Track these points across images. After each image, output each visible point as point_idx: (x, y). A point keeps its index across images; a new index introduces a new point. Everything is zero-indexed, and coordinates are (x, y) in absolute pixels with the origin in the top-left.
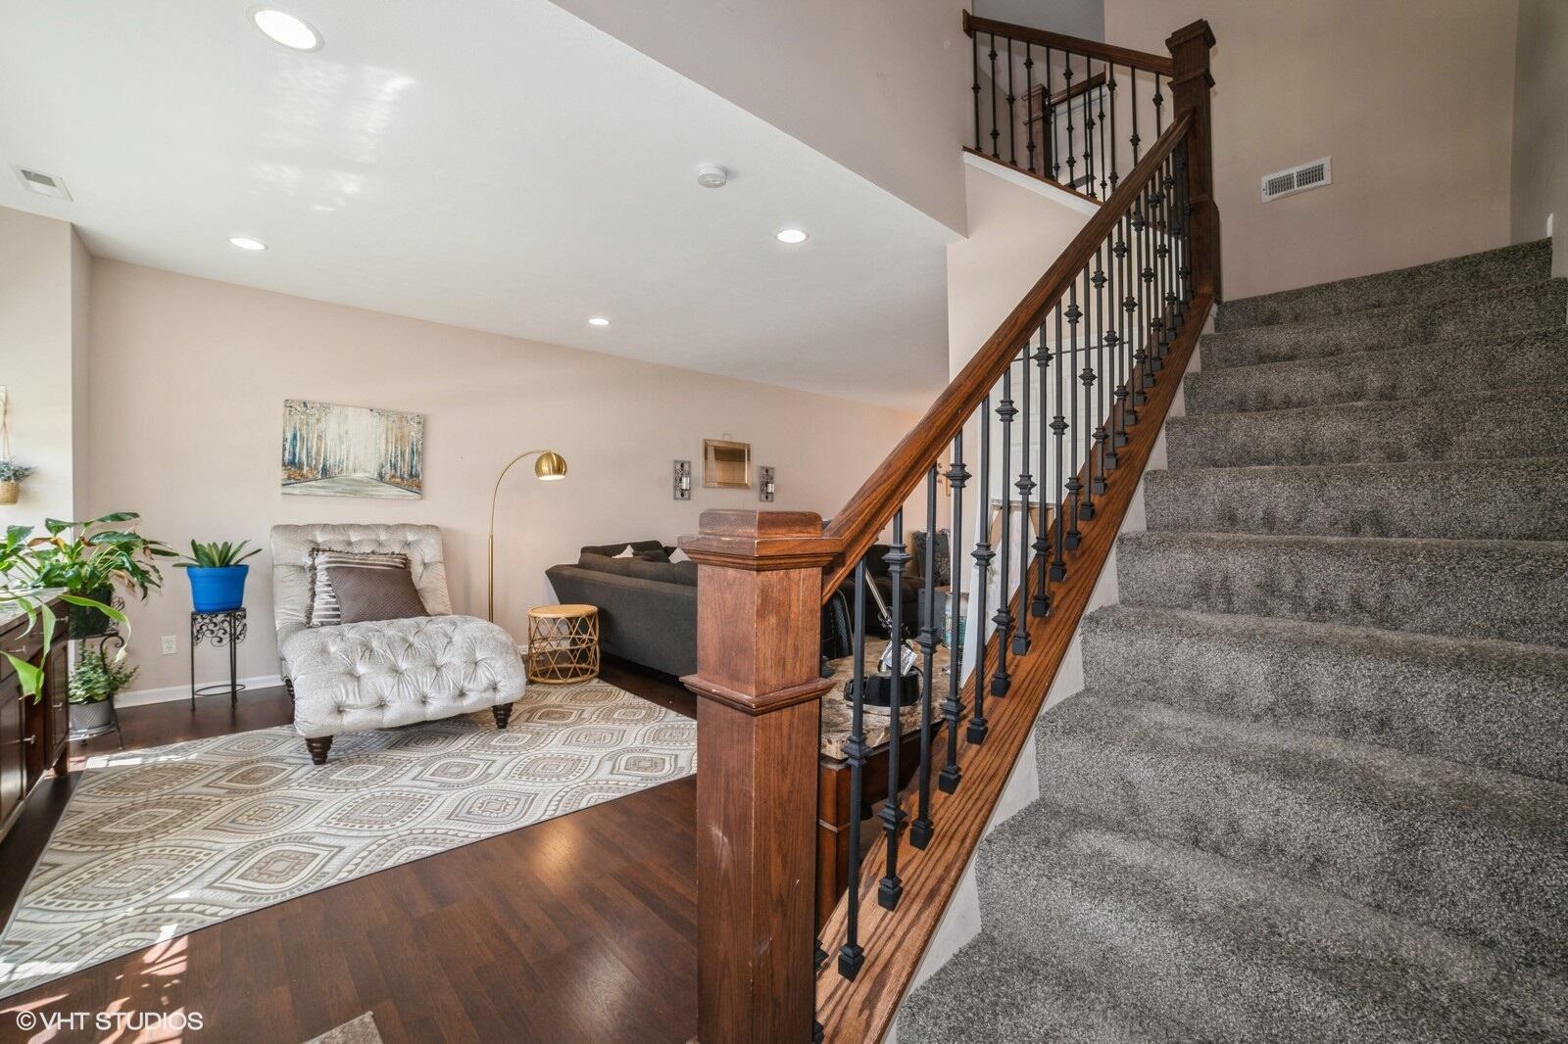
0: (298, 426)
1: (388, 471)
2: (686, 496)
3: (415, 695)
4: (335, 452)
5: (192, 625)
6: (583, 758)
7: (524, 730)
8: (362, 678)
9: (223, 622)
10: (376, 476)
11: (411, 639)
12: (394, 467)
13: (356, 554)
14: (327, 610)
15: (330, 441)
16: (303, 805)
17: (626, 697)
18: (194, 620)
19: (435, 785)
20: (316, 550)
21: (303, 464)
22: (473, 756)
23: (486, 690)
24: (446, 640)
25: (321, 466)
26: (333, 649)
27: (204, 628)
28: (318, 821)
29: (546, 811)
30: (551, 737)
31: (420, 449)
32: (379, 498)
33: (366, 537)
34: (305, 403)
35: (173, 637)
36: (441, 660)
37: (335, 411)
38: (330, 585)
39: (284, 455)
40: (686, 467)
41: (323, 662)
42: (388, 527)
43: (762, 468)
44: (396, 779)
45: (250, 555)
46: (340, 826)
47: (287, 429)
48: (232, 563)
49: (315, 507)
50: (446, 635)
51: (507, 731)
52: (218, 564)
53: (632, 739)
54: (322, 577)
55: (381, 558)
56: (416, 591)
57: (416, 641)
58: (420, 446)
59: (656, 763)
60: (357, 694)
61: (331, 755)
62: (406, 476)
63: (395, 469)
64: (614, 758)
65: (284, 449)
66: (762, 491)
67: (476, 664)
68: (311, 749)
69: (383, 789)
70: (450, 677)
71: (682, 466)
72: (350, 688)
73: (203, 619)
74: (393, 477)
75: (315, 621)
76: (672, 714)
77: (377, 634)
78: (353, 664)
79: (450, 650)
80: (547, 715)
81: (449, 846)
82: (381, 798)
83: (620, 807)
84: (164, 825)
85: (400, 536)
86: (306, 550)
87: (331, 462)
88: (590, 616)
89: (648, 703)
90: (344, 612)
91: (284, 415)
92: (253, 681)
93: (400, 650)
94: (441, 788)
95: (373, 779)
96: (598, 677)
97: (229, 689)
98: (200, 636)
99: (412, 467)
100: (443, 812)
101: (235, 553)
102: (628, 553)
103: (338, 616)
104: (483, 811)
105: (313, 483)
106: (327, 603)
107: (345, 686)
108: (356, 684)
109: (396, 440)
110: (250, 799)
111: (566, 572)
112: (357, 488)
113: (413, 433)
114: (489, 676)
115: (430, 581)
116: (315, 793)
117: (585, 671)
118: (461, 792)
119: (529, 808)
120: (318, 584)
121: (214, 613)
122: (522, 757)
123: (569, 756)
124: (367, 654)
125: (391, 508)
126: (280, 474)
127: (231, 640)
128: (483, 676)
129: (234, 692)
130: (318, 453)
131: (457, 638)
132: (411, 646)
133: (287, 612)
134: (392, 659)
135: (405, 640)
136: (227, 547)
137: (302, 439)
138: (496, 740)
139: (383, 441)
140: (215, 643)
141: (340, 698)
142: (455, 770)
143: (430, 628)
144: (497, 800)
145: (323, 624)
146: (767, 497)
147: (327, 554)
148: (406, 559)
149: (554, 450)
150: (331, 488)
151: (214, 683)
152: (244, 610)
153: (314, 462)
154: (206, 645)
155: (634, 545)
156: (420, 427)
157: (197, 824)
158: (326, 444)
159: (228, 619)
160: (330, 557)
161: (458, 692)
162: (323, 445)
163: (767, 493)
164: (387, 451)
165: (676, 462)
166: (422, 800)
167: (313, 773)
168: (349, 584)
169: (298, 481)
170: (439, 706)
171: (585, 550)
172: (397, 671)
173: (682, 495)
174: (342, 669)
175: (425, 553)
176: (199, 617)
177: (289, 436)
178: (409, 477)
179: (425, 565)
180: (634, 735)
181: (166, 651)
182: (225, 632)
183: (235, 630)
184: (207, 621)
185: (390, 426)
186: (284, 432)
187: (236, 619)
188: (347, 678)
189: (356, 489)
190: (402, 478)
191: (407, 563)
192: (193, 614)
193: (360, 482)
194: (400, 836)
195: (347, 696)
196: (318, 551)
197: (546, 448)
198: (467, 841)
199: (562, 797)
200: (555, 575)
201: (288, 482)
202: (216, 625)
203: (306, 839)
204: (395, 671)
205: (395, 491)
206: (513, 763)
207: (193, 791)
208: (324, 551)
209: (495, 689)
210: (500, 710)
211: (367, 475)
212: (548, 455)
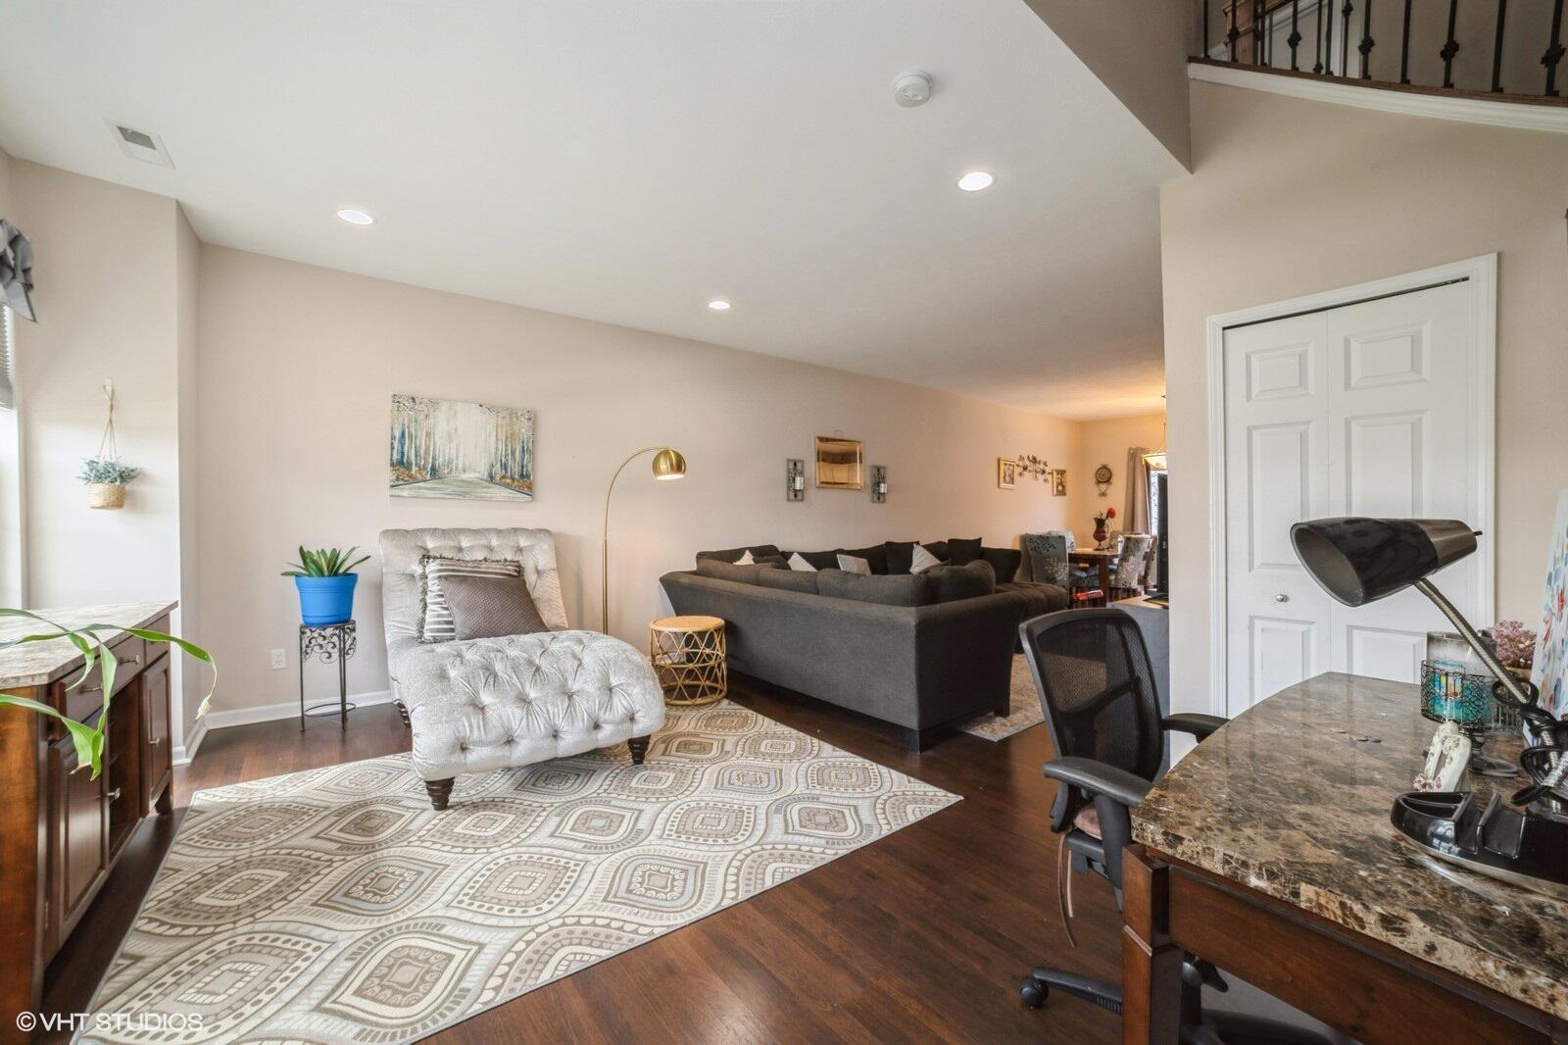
0: (406, 422)
1: (498, 471)
2: (799, 497)
3: (546, 729)
4: (444, 451)
5: (301, 640)
6: (744, 808)
7: (664, 767)
8: (487, 709)
9: (332, 636)
10: (486, 476)
11: (537, 661)
12: (504, 466)
13: (468, 562)
14: (439, 623)
15: (439, 439)
16: (427, 871)
17: (766, 724)
18: (303, 633)
19: (578, 846)
20: (426, 557)
21: (412, 465)
22: (613, 803)
23: (622, 722)
24: (576, 663)
25: (430, 466)
26: (452, 673)
27: (313, 641)
28: (447, 897)
29: (724, 891)
30: (698, 777)
31: (531, 448)
32: (490, 500)
33: (476, 542)
34: (413, 399)
35: (282, 651)
36: (575, 686)
37: (444, 406)
38: (442, 596)
39: (392, 455)
40: (799, 466)
41: (442, 690)
42: (499, 532)
43: (874, 467)
44: (531, 834)
45: (358, 562)
46: (474, 908)
47: (396, 426)
48: (341, 571)
49: (427, 510)
50: (575, 657)
51: (646, 768)
52: (326, 572)
53: (794, 783)
54: (434, 586)
55: (494, 565)
56: (532, 602)
57: (543, 663)
58: (531, 445)
59: (835, 818)
60: (482, 728)
61: (453, 798)
62: (516, 476)
63: (506, 470)
64: (781, 807)
65: (392, 448)
66: (874, 491)
67: (610, 690)
68: (431, 792)
69: (519, 849)
70: (582, 705)
71: (795, 464)
72: (474, 722)
73: (312, 632)
74: (503, 477)
75: (427, 635)
76: (827, 748)
77: (499, 655)
78: (476, 693)
79: (581, 675)
80: (684, 746)
81: (617, 949)
82: (518, 863)
83: (812, 883)
84: (267, 896)
85: (511, 541)
86: (416, 556)
87: (440, 461)
88: (718, 630)
89: (794, 732)
90: (458, 626)
91: (392, 411)
92: (362, 699)
93: (527, 676)
94: (586, 850)
95: (503, 834)
96: (726, 697)
97: (338, 708)
98: (309, 651)
99: (523, 467)
100: (597, 890)
101: (344, 561)
102: (747, 559)
103: (452, 630)
104: (647, 889)
105: (421, 484)
106: (439, 616)
107: (469, 720)
108: (481, 716)
109: (507, 438)
110: (364, 858)
111: (685, 580)
112: (467, 490)
113: (523, 430)
114: (625, 703)
115: (547, 590)
116: (439, 854)
117: (713, 690)
118: (613, 858)
119: (702, 886)
120: (430, 594)
121: (323, 626)
122: (672, 805)
123: (728, 806)
124: (491, 680)
125: (501, 511)
126: (388, 475)
127: (340, 656)
128: (620, 705)
129: (344, 712)
130: (427, 452)
131: (587, 660)
132: (538, 669)
133: (397, 624)
134: (519, 686)
135: (530, 662)
136: (335, 554)
137: (410, 436)
138: (635, 780)
139: (494, 438)
140: (325, 660)
141: (462, 735)
142: (598, 823)
143: (555, 647)
144: (658, 871)
145: (436, 641)
146: (879, 498)
147: (438, 561)
148: (519, 566)
149: (672, 447)
150: (439, 489)
151: (322, 701)
152: (354, 623)
153: (423, 462)
154: (315, 659)
155: (752, 550)
156: (531, 424)
157: (305, 896)
158: (435, 443)
159: (337, 632)
160: (442, 565)
161: (592, 724)
162: (432, 443)
163: (879, 493)
164: (497, 449)
165: (789, 461)
166: (567, 869)
167: (434, 822)
168: (462, 593)
169: (407, 483)
170: (572, 741)
171: (701, 556)
172: (525, 701)
173: (796, 496)
174: (464, 699)
175: (539, 559)
176: (307, 631)
177: (397, 434)
178: (518, 478)
179: (538, 572)
180: (794, 776)
181: (275, 666)
182: (335, 646)
183: (344, 643)
184: (315, 635)
185: (500, 423)
186: (392, 430)
187: (345, 632)
188: (470, 709)
189: (465, 491)
190: (513, 479)
191: (520, 570)
192: (301, 627)
193: (469, 483)
194: (551, 928)
195: (471, 731)
196: (429, 558)
197: (663, 445)
198: (639, 940)
199: (739, 869)
200: (670, 583)
201: (397, 483)
202: (325, 638)
203: (433, 928)
204: (524, 700)
205: (505, 493)
206: (663, 815)
207: (300, 844)
208: (435, 558)
209: (632, 719)
210: (636, 743)
211: (476, 475)
212: (666, 453)
